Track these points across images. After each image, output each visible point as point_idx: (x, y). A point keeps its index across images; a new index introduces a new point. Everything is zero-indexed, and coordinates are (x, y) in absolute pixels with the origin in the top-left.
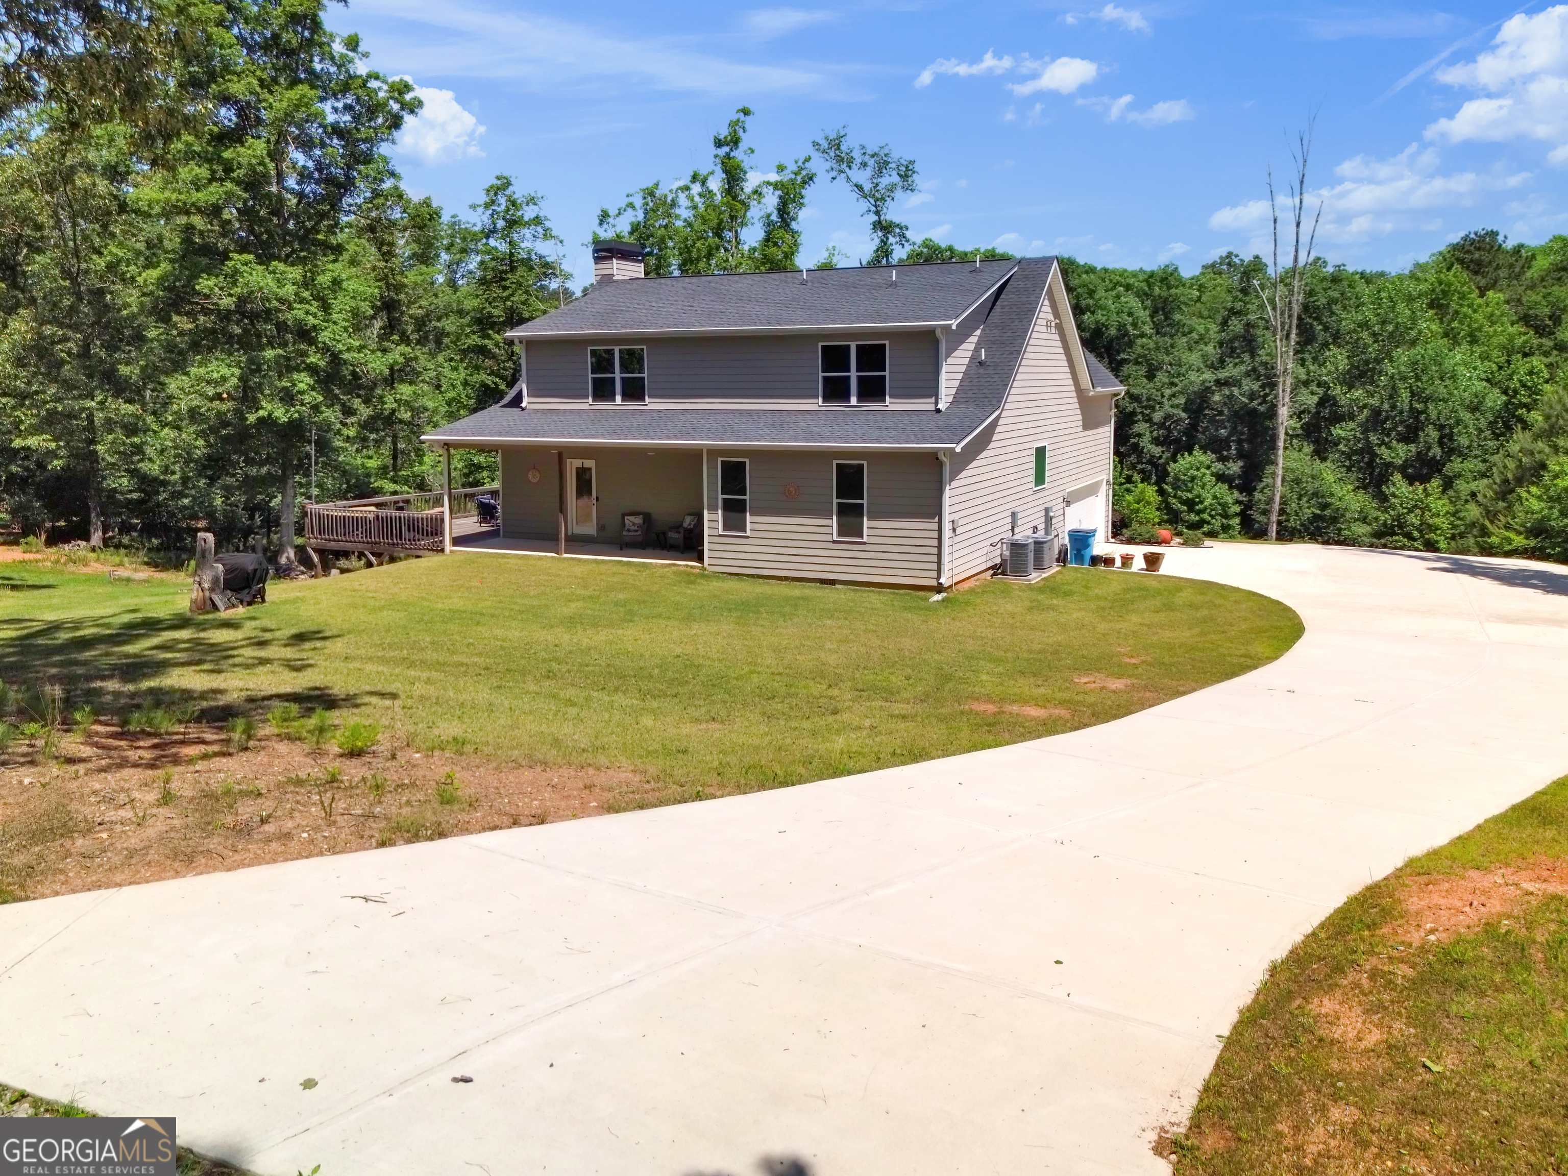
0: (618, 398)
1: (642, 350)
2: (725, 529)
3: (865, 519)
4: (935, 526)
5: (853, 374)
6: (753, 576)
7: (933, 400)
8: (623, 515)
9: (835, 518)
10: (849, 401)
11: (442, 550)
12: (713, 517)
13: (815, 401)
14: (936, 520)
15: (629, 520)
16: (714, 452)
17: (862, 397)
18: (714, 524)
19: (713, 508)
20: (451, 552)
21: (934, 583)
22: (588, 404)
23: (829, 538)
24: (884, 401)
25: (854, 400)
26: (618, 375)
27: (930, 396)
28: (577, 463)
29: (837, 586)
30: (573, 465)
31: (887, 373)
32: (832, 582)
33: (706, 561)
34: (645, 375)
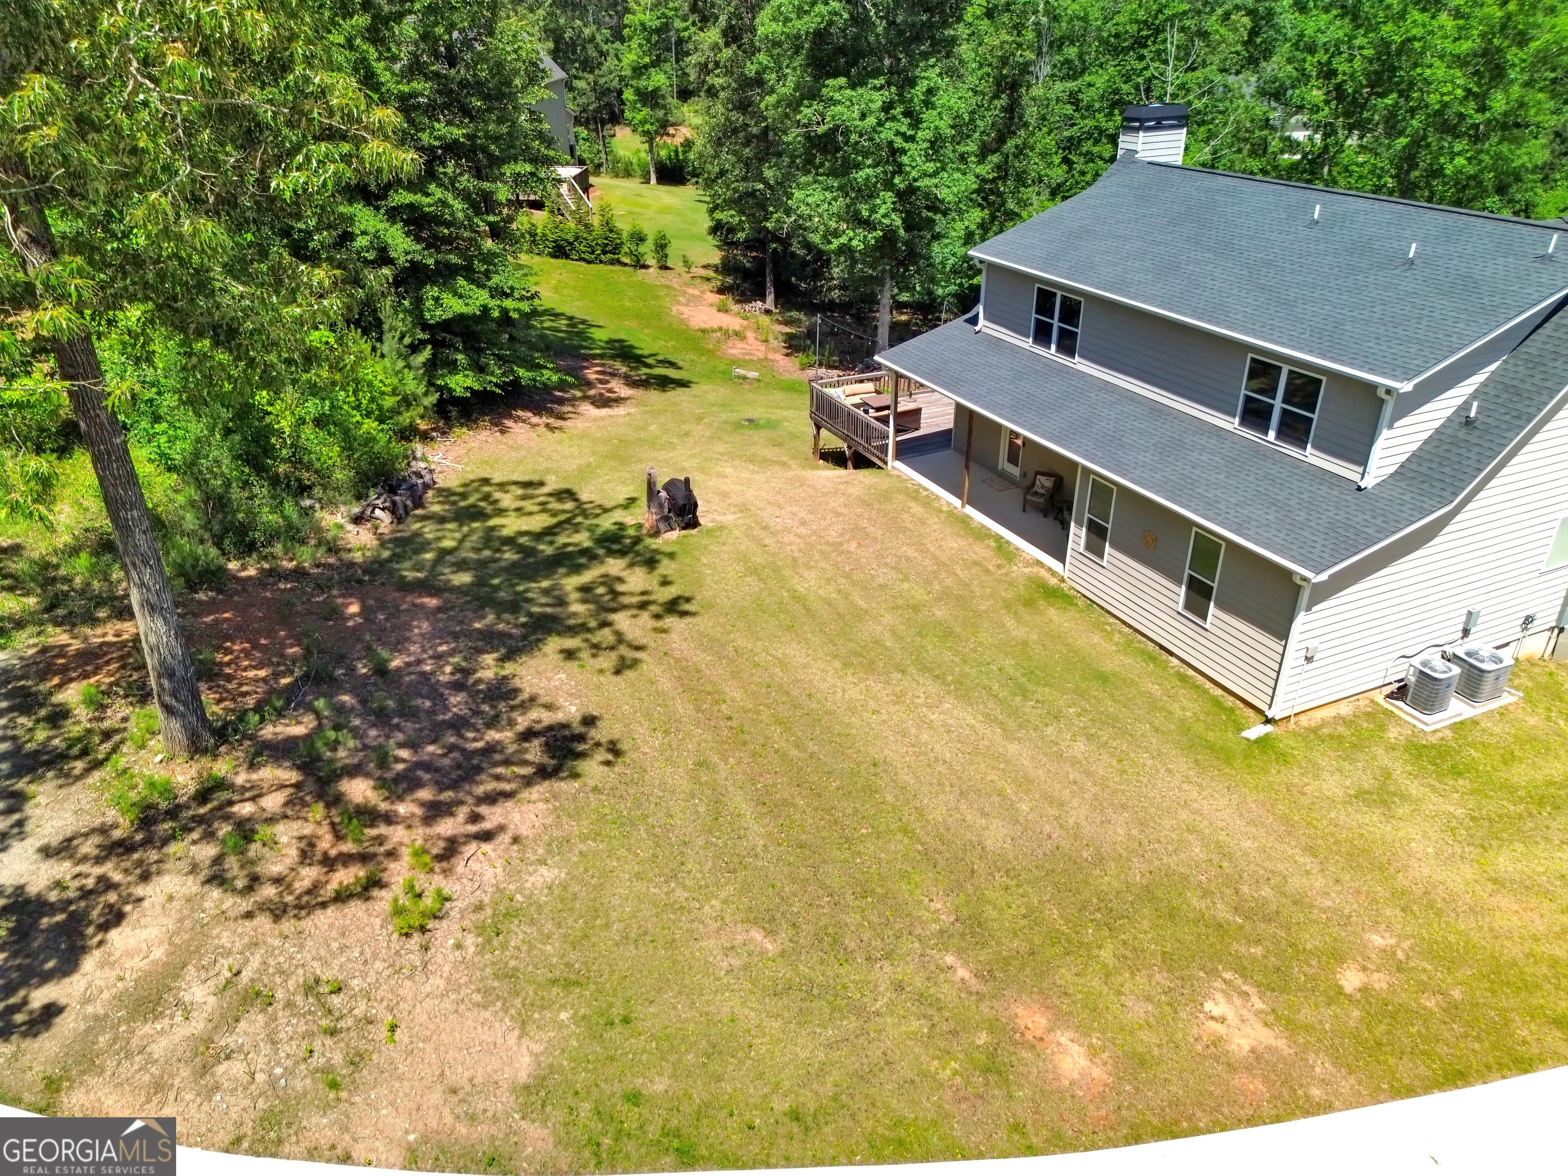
0: (1053, 347)
1: (1080, 304)
3: (1212, 604)
4: (1280, 649)
5: (1278, 404)
6: (1100, 609)
7: (1360, 470)
8: (1038, 473)
9: (1184, 588)
10: (1266, 434)
11: (886, 464)
12: (1078, 532)
13: (1230, 419)
15: (1042, 479)
17: (1281, 434)
18: (1077, 540)
19: (1079, 523)
21: (1265, 709)
22: (1028, 343)
23: (1175, 606)
24: (1305, 449)
25: (1272, 434)
26: (1056, 323)
27: (1359, 463)
29: (1171, 661)
31: (1315, 417)
32: (1171, 654)
33: (1066, 572)
34: (1079, 331)
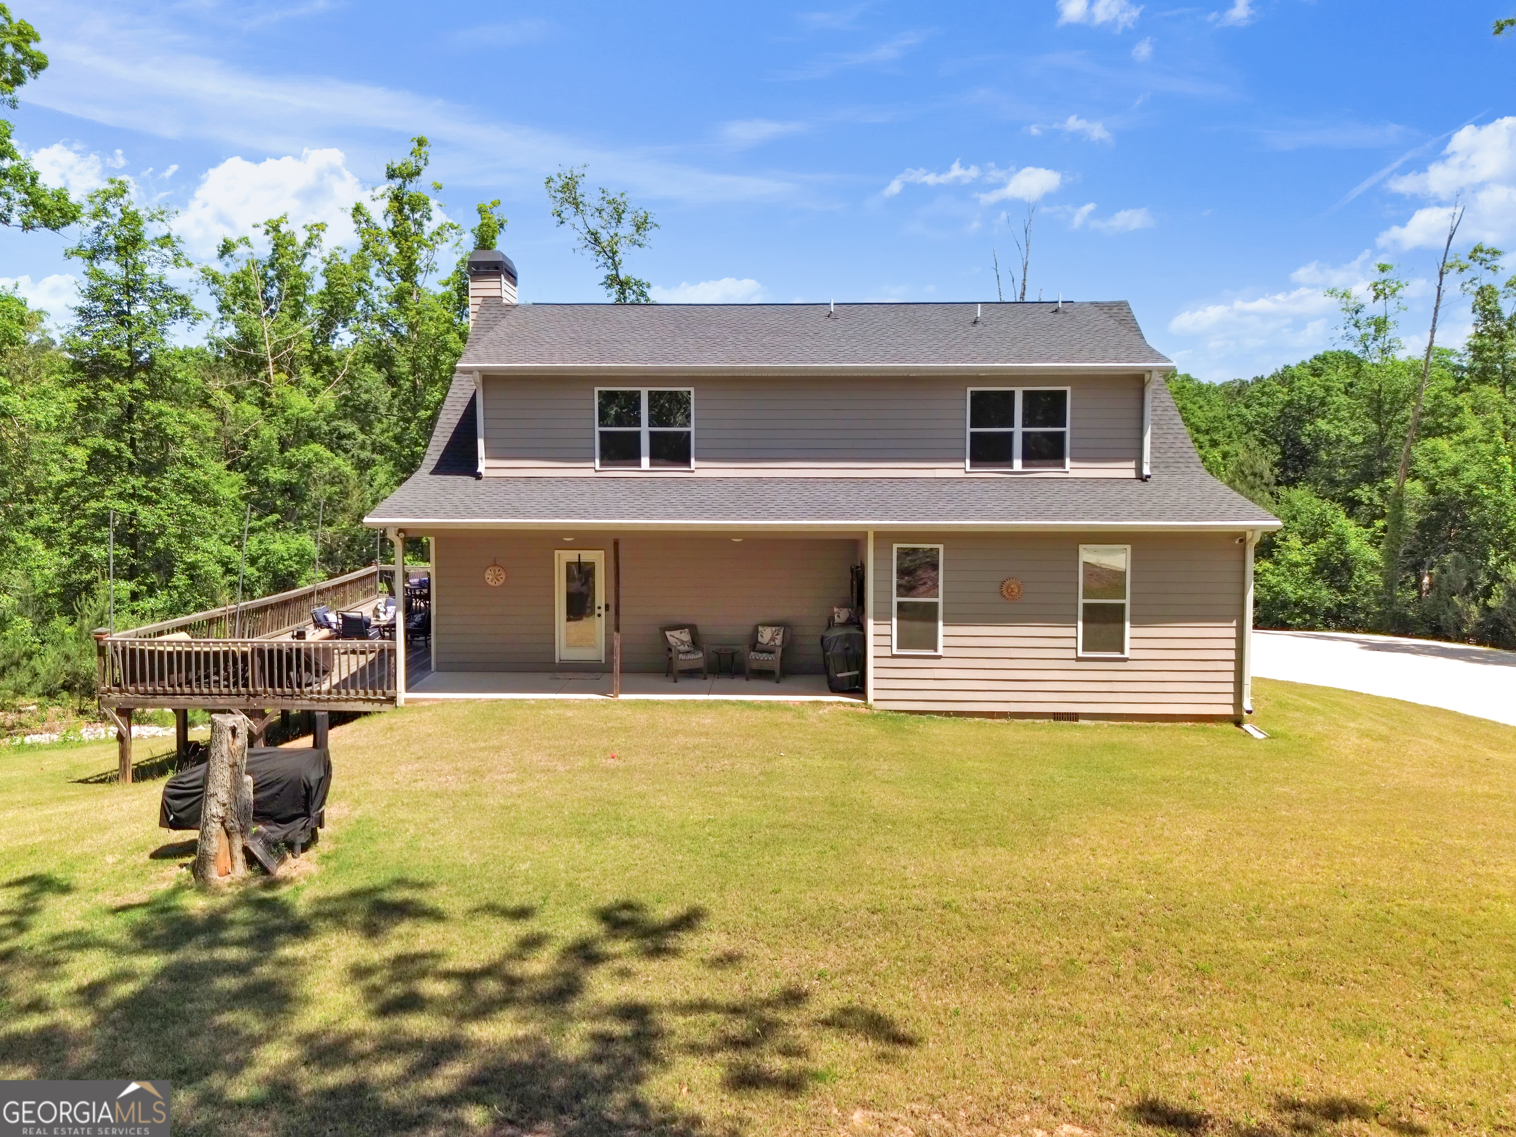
0: (645, 461)
1: (689, 393)
2: (899, 647)
3: (1127, 624)
4: (1232, 633)
5: (1018, 430)
6: (947, 714)
7: (1133, 464)
9: (1080, 624)
10: (1010, 466)
11: (392, 700)
12: (885, 629)
13: (961, 465)
14: (1234, 624)
16: (885, 537)
17: (1029, 457)
18: (886, 641)
19: (882, 616)
20: (407, 701)
21: (1229, 710)
22: (592, 469)
23: (1071, 654)
24: (1064, 465)
25: (1018, 464)
26: (645, 430)
27: (1128, 459)
28: (571, 556)
29: (1081, 722)
30: (564, 557)
32: (1074, 717)
33: (871, 694)
34: (692, 429)
